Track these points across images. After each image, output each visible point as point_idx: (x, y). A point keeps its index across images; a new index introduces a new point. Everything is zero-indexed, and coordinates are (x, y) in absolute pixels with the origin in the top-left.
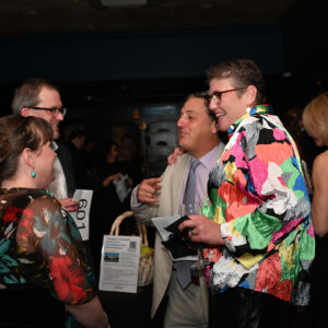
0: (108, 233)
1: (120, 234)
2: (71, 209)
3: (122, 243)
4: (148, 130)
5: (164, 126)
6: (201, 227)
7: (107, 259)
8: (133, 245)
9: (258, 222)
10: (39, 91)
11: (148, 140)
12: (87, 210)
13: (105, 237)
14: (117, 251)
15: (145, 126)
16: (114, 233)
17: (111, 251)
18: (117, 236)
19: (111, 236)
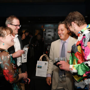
0: (39, 60)
1: (42, 60)
2: (23, 53)
3: (43, 63)
4: (45, 31)
5: (50, 30)
6: (63, 65)
7: (38, 67)
8: (46, 64)
9: (82, 67)
10: (13, 20)
11: (45, 34)
12: (26, 53)
13: (38, 61)
14: (41, 65)
15: (45, 30)
16: (40, 60)
17: (39, 65)
18: (41, 61)
19: (39, 61)
